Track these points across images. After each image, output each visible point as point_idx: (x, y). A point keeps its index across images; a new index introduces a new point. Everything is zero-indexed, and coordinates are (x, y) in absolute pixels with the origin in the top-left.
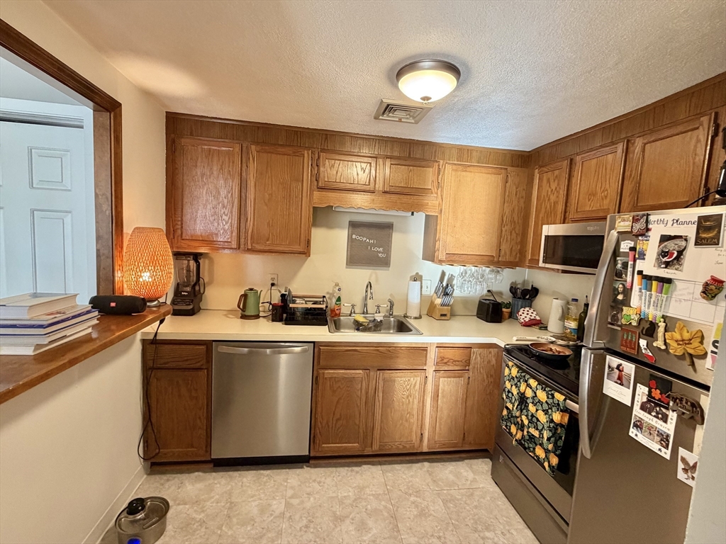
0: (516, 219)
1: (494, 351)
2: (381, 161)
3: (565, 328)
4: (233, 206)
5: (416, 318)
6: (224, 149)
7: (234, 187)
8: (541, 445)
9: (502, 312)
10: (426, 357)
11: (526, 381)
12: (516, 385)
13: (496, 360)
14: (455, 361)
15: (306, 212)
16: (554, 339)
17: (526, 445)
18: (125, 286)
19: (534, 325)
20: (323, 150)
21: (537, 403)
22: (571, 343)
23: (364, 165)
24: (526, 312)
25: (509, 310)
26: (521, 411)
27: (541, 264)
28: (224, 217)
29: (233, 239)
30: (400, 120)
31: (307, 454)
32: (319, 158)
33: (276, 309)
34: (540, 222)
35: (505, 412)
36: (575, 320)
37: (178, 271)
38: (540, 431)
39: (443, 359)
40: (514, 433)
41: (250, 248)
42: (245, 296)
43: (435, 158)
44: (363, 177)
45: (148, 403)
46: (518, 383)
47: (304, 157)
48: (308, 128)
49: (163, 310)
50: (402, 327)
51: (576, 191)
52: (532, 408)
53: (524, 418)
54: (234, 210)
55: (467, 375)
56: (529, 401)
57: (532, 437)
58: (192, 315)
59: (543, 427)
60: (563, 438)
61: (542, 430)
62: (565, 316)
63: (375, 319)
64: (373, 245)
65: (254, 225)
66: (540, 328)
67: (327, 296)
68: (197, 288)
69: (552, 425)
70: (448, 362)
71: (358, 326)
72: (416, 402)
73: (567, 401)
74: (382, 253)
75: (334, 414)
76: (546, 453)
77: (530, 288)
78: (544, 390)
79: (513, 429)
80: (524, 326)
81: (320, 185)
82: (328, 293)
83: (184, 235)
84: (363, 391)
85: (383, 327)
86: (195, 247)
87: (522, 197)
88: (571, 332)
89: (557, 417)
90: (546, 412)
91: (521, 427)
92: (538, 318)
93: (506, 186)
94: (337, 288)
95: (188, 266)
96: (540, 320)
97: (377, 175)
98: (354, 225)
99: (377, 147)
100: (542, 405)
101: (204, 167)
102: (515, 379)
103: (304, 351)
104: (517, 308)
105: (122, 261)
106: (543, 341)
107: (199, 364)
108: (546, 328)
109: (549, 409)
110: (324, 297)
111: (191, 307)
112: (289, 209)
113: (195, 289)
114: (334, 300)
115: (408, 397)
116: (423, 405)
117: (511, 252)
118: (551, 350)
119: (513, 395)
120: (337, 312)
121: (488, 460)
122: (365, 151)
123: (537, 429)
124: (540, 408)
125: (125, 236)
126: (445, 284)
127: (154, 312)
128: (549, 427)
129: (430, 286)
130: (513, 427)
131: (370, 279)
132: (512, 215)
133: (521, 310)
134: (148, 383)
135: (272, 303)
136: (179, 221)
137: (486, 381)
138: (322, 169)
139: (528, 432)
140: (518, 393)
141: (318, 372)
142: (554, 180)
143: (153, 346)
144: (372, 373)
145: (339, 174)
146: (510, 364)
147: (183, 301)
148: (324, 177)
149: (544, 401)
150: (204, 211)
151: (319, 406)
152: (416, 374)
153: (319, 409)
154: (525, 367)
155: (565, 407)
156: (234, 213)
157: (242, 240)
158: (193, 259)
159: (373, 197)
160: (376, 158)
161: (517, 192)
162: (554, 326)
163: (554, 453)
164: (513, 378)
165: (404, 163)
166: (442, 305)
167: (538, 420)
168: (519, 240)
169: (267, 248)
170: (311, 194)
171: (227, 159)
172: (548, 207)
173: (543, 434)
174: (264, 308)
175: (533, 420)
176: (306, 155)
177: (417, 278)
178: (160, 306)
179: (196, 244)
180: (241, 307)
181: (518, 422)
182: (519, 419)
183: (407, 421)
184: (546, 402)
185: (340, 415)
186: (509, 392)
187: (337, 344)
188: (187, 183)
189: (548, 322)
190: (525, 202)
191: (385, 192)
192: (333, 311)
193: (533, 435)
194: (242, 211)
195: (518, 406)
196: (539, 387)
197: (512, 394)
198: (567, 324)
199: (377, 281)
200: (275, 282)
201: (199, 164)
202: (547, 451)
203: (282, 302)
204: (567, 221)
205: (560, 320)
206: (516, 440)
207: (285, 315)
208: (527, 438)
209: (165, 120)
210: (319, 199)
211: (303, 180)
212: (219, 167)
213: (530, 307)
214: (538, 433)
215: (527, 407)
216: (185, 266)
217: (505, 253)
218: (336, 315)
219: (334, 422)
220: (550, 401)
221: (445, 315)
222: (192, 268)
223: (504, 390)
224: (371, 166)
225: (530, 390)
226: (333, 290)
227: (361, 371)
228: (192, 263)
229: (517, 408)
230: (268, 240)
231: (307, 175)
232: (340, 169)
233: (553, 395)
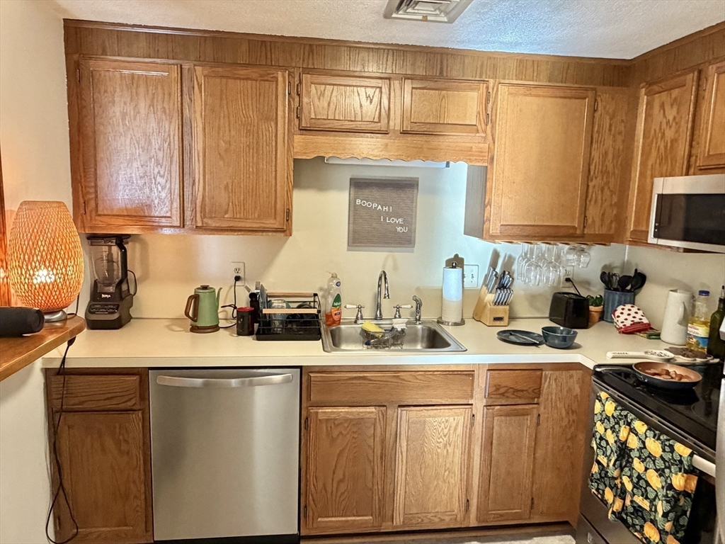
0: (610, 168)
1: (577, 374)
2: (396, 84)
3: (688, 336)
4: (171, 162)
5: (456, 324)
6: (155, 73)
7: (172, 134)
8: (654, 522)
9: (589, 311)
10: (473, 386)
11: (629, 424)
12: (613, 428)
13: (581, 388)
14: (518, 391)
15: (284, 168)
16: (671, 355)
17: (629, 520)
18: (12, 291)
19: (639, 331)
20: (308, 71)
21: (646, 457)
22: (699, 360)
23: (370, 91)
24: (626, 312)
25: (599, 308)
26: (622, 470)
27: (651, 239)
28: (159, 179)
29: (174, 212)
30: (425, 19)
31: (296, 532)
32: (300, 82)
33: (243, 317)
34: (649, 173)
35: (595, 469)
36: (705, 323)
37: (96, 261)
38: (652, 501)
39: (498, 387)
40: (610, 501)
41: (200, 224)
42: (195, 298)
43: (481, 77)
44: (370, 110)
45: (57, 461)
46: (617, 426)
47: (277, 81)
48: (282, 37)
49: (71, 325)
50: (435, 340)
51: (707, 123)
52: (638, 466)
53: (625, 480)
54: (174, 166)
55: (535, 413)
56: (634, 454)
57: (638, 510)
58: (118, 329)
59: (657, 495)
60: (688, 513)
61: (654, 499)
62: (688, 317)
63: (393, 328)
64: (388, 214)
65: (204, 189)
66: (649, 337)
67: (320, 294)
68: (124, 287)
69: (670, 493)
70: (506, 392)
71: (369, 339)
72: (458, 452)
73: (695, 456)
74: (402, 226)
75: (334, 473)
76: (660, 534)
77: (632, 274)
78: (659, 439)
79: (609, 496)
80: (623, 333)
81: (304, 124)
82: (321, 289)
83: (100, 208)
84: (378, 439)
85: (406, 338)
86: (119, 226)
87: (620, 133)
88: (698, 344)
89: (678, 481)
90: (661, 473)
91: (622, 493)
92: (645, 321)
93: (594, 117)
94: (335, 281)
95: (110, 254)
96: (649, 324)
97: (392, 106)
98: (358, 184)
99: (390, 63)
100: (654, 461)
101: (125, 103)
102: (612, 420)
103: (287, 381)
104: (613, 305)
105: (5, 253)
106: (654, 359)
107: (130, 404)
108: (657, 336)
109: (666, 467)
110: (315, 295)
111: (116, 316)
112: (258, 163)
113: (121, 289)
114: (331, 300)
115: (445, 446)
116: (470, 457)
117: (602, 220)
118: (668, 373)
119: (608, 444)
120: (336, 318)
121: (569, 537)
122: (372, 68)
123: (647, 498)
124: (651, 465)
125: (7, 215)
126: (498, 270)
127: (56, 330)
128: (666, 496)
129: (477, 272)
130: (608, 490)
131: (384, 266)
132: (604, 162)
133: (619, 309)
134: (55, 433)
135: (238, 307)
136: (90, 187)
137: (566, 421)
138: (305, 100)
139: (632, 501)
140: (616, 442)
141: (308, 411)
142: (672, 105)
143: (59, 377)
144: (389, 412)
145: (332, 106)
146: (603, 395)
147: (103, 307)
148: (310, 113)
149: (658, 456)
150: (129, 171)
151: (312, 462)
152: (457, 411)
153: (312, 467)
154: (626, 401)
155: (691, 465)
156: (173, 174)
157: (188, 213)
158: (117, 244)
159: (386, 141)
160: (389, 79)
161: (611, 125)
162: (671, 332)
163: (674, 535)
164: (608, 418)
165: (432, 85)
166: (497, 303)
167: (648, 484)
168: (615, 199)
169: (225, 225)
170: (290, 139)
171: (160, 90)
172: (662, 147)
173: (656, 507)
174: (226, 316)
175: (641, 484)
176: (280, 79)
177: (456, 262)
178: (66, 319)
179: (120, 221)
180: (191, 314)
181: (616, 485)
182: (618, 482)
183: (444, 481)
184: (661, 457)
185: (344, 475)
186: (601, 438)
187: (336, 369)
188: (102, 128)
189: (662, 327)
190: (623, 141)
191: (404, 133)
192: (329, 316)
193: (640, 507)
194: (186, 170)
195: (616, 461)
196: (650, 434)
197: (607, 442)
198: (691, 330)
199: (395, 268)
200: (241, 275)
201: (117, 99)
202: (662, 532)
203: (251, 306)
204: (692, 171)
205: (680, 323)
206: (613, 513)
207: (256, 325)
208: (631, 510)
209: (63, 32)
210: (304, 146)
211: (276, 118)
212: (148, 102)
213: (633, 303)
214: (648, 504)
215: (630, 462)
216: (105, 254)
217: (594, 222)
218: (334, 322)
219: (335, 485)
220: (668, 456)
221: (500, 319)
222: (115, 256)
223: (594, 436)
224: (381, 92)
225: (635, 438)
226: (329, 285)
227: (372, 409)
228: (115, 250)
229: (614, 465)
230: (226, 212)
231: (283, 110)
232: (334, 99)
233: (671, 447)
